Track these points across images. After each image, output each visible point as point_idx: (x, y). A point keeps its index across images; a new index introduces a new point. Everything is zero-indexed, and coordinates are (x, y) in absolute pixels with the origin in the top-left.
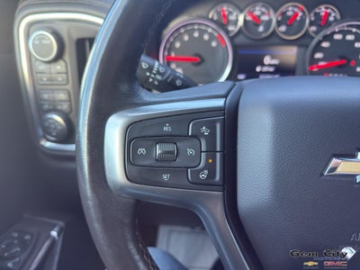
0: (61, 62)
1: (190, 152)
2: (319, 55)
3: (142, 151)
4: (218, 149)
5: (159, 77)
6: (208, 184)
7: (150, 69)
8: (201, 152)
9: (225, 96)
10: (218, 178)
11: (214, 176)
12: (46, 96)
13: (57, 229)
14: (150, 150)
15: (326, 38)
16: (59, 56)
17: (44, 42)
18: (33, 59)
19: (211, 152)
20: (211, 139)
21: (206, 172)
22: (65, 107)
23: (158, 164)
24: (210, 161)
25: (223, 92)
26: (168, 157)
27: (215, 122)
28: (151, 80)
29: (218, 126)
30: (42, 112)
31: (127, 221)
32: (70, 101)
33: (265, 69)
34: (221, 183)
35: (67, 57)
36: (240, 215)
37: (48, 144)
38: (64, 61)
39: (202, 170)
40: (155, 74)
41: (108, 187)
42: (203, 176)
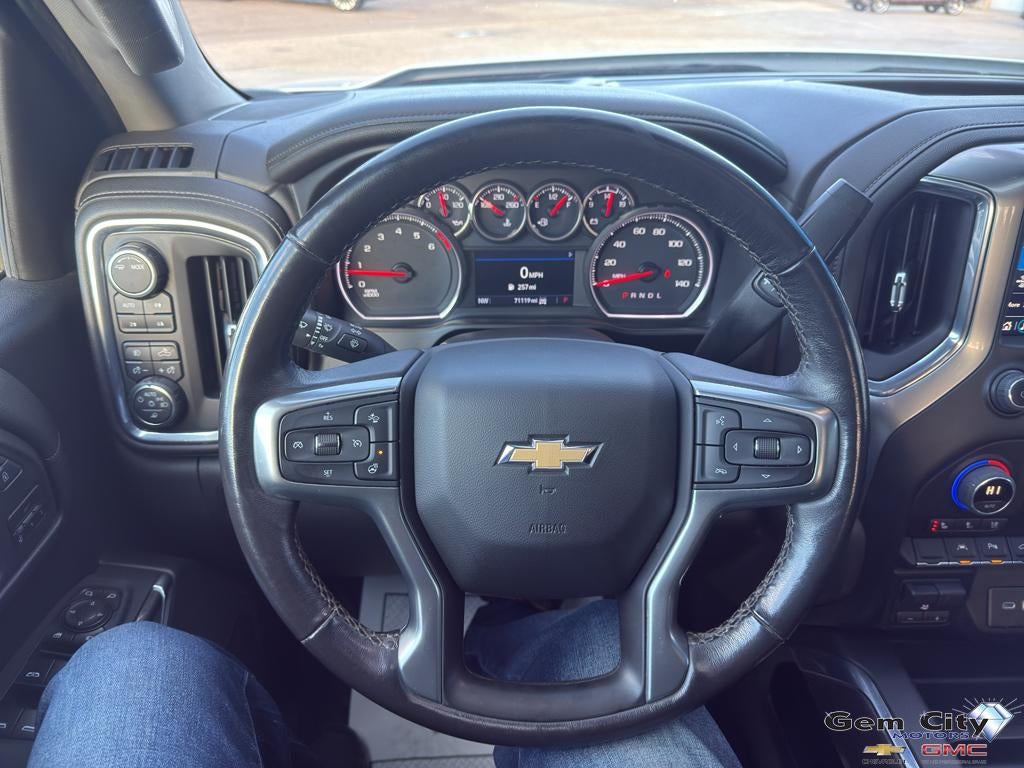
0: (162, 296)
1: (357, 443)
2: (609, 262)
3: (298, 444)
4: (391, 439)
5: (324, 338)
6: (378, 479)
7: (311, 327)
8: (370, 442)
9: (402, 374)
10: (390, 471)
11: (387, 470)
12: (136, 353)
13: (161, 581)
14: (308, 443)
15: (620, 234)
16: (161, 287)
17: (134, 267)
18: (112, 292)
19: (382, 442)
20: (382, 427)
21: (376, 465)
22: (172, 369)
23: (319, 459)
24: (381, 452)
25: (400, 368)
26: (329, 450)
27: (386, 408)
28: (313, 343)
29: (390, 412)
30: (131, 380)
31: (284, 526)
32: (180, 359)
33: (522, 287)
34: (394, 477)
35: (172, 287)
36: (420, 512)
37: (142, 434)
38: (168, 294)
39: (371, 463)
40: (318, 335)
41: (260, 487)
42: (373, 470)
